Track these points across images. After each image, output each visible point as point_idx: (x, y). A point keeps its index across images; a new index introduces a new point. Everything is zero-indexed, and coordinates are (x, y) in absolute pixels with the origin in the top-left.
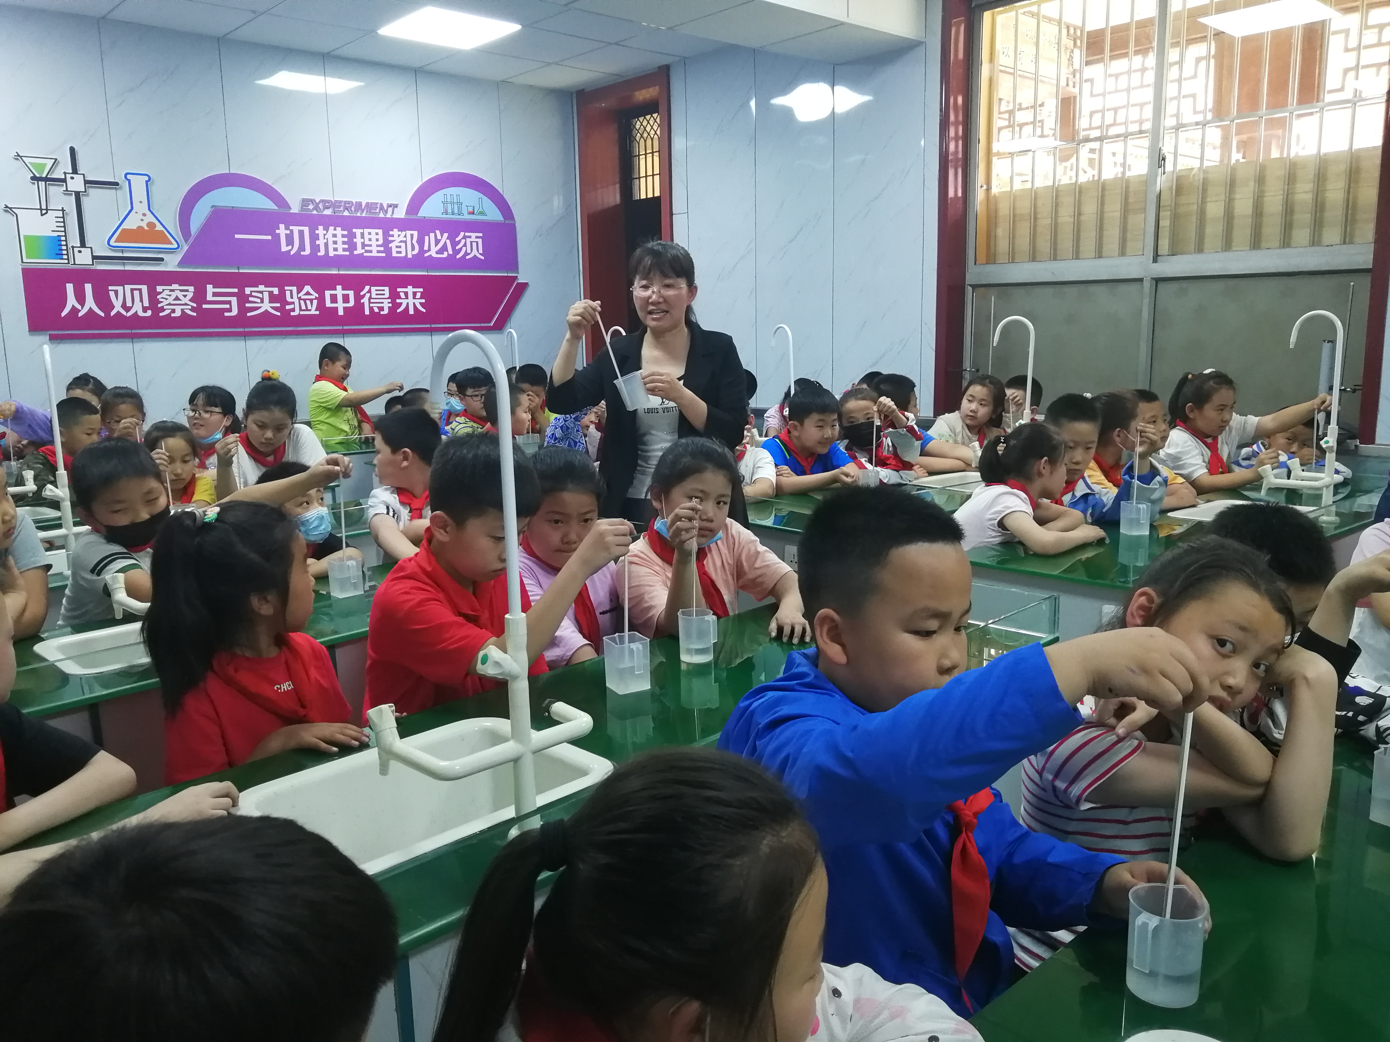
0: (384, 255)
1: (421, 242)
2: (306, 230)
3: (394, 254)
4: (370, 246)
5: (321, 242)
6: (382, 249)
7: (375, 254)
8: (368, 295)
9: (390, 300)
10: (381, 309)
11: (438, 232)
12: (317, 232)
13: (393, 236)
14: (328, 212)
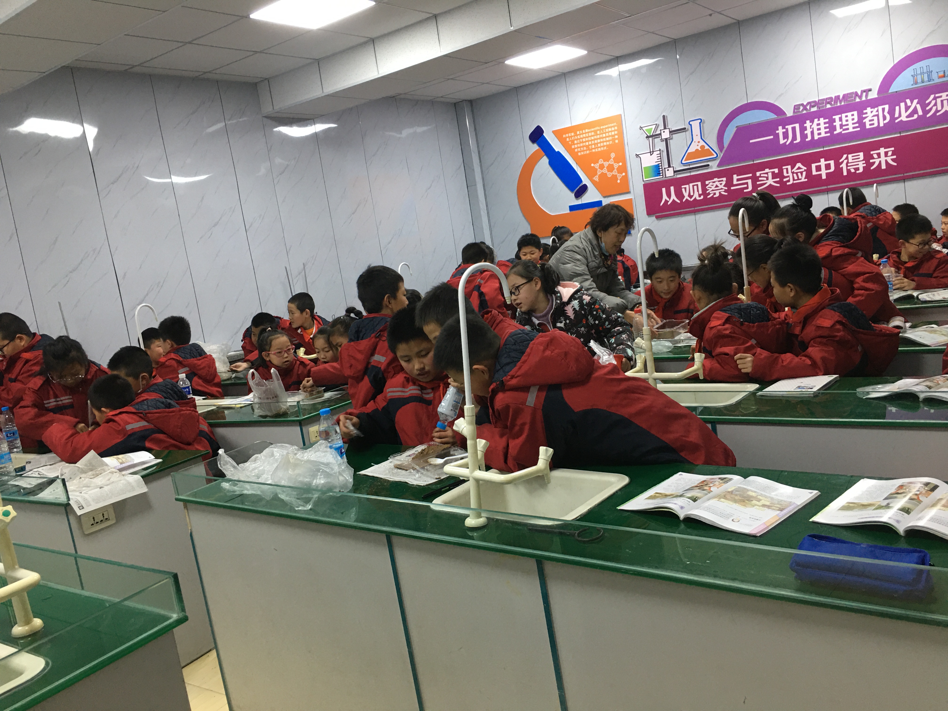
0: (859, 129)
1: (892, 112)
2: (797, 126)
3: (868, 127)
4: (847, 125)
5: (808, 132)
6: (857, 125)
7: (851, 130)
8: (846, 161)
9: (864, 162)
10: (858, 169)
11: (908, 101)
12: (805, 125)
13: (866, 113)
14: (815, 109)
